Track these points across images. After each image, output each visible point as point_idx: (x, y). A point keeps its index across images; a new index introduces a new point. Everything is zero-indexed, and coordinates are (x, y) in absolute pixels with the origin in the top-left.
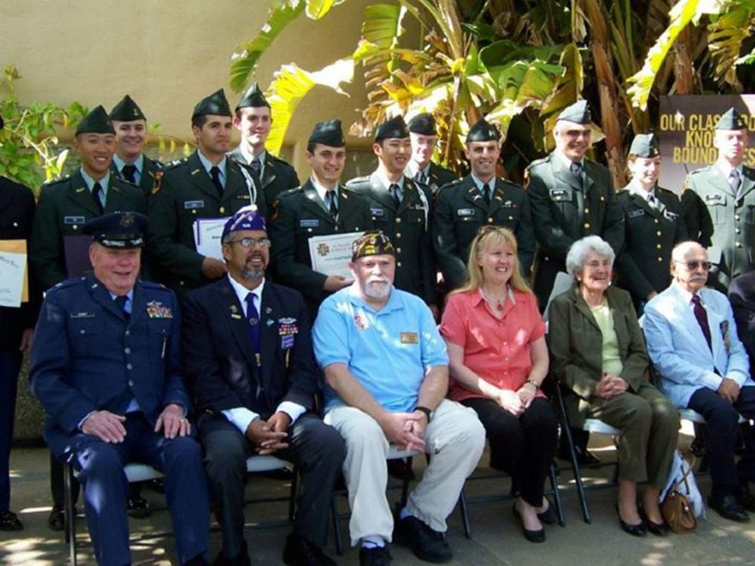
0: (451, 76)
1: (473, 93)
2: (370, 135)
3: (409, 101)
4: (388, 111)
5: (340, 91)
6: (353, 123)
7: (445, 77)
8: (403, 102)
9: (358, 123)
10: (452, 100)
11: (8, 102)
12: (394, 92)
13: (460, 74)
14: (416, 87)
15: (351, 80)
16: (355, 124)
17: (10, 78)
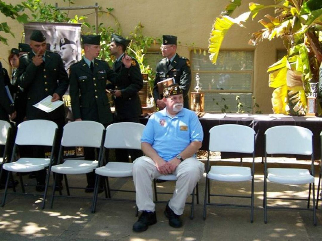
0: (292, 16)
1: (302, 23)
2: (257, 44)
3: (273, 28)
4: (263, 34)
5: (242, 25)
6: (250, 40)
7: (289, 17)
8: (270, 29)
9: (252, 40)
10: (291, 27)
11: (139, 36)
12: (266, 25)
13: (296, 14)
14: (277, 22)
15: (246, 21)
16: (251, 40)
17: (139, 27)
